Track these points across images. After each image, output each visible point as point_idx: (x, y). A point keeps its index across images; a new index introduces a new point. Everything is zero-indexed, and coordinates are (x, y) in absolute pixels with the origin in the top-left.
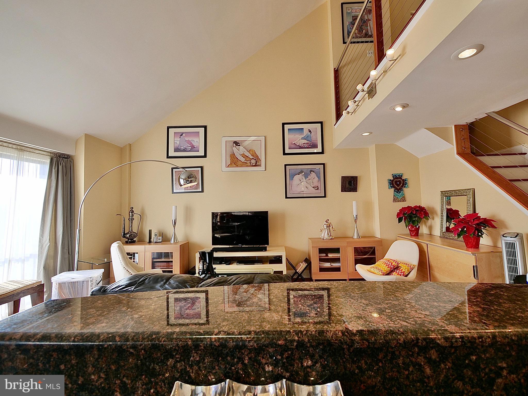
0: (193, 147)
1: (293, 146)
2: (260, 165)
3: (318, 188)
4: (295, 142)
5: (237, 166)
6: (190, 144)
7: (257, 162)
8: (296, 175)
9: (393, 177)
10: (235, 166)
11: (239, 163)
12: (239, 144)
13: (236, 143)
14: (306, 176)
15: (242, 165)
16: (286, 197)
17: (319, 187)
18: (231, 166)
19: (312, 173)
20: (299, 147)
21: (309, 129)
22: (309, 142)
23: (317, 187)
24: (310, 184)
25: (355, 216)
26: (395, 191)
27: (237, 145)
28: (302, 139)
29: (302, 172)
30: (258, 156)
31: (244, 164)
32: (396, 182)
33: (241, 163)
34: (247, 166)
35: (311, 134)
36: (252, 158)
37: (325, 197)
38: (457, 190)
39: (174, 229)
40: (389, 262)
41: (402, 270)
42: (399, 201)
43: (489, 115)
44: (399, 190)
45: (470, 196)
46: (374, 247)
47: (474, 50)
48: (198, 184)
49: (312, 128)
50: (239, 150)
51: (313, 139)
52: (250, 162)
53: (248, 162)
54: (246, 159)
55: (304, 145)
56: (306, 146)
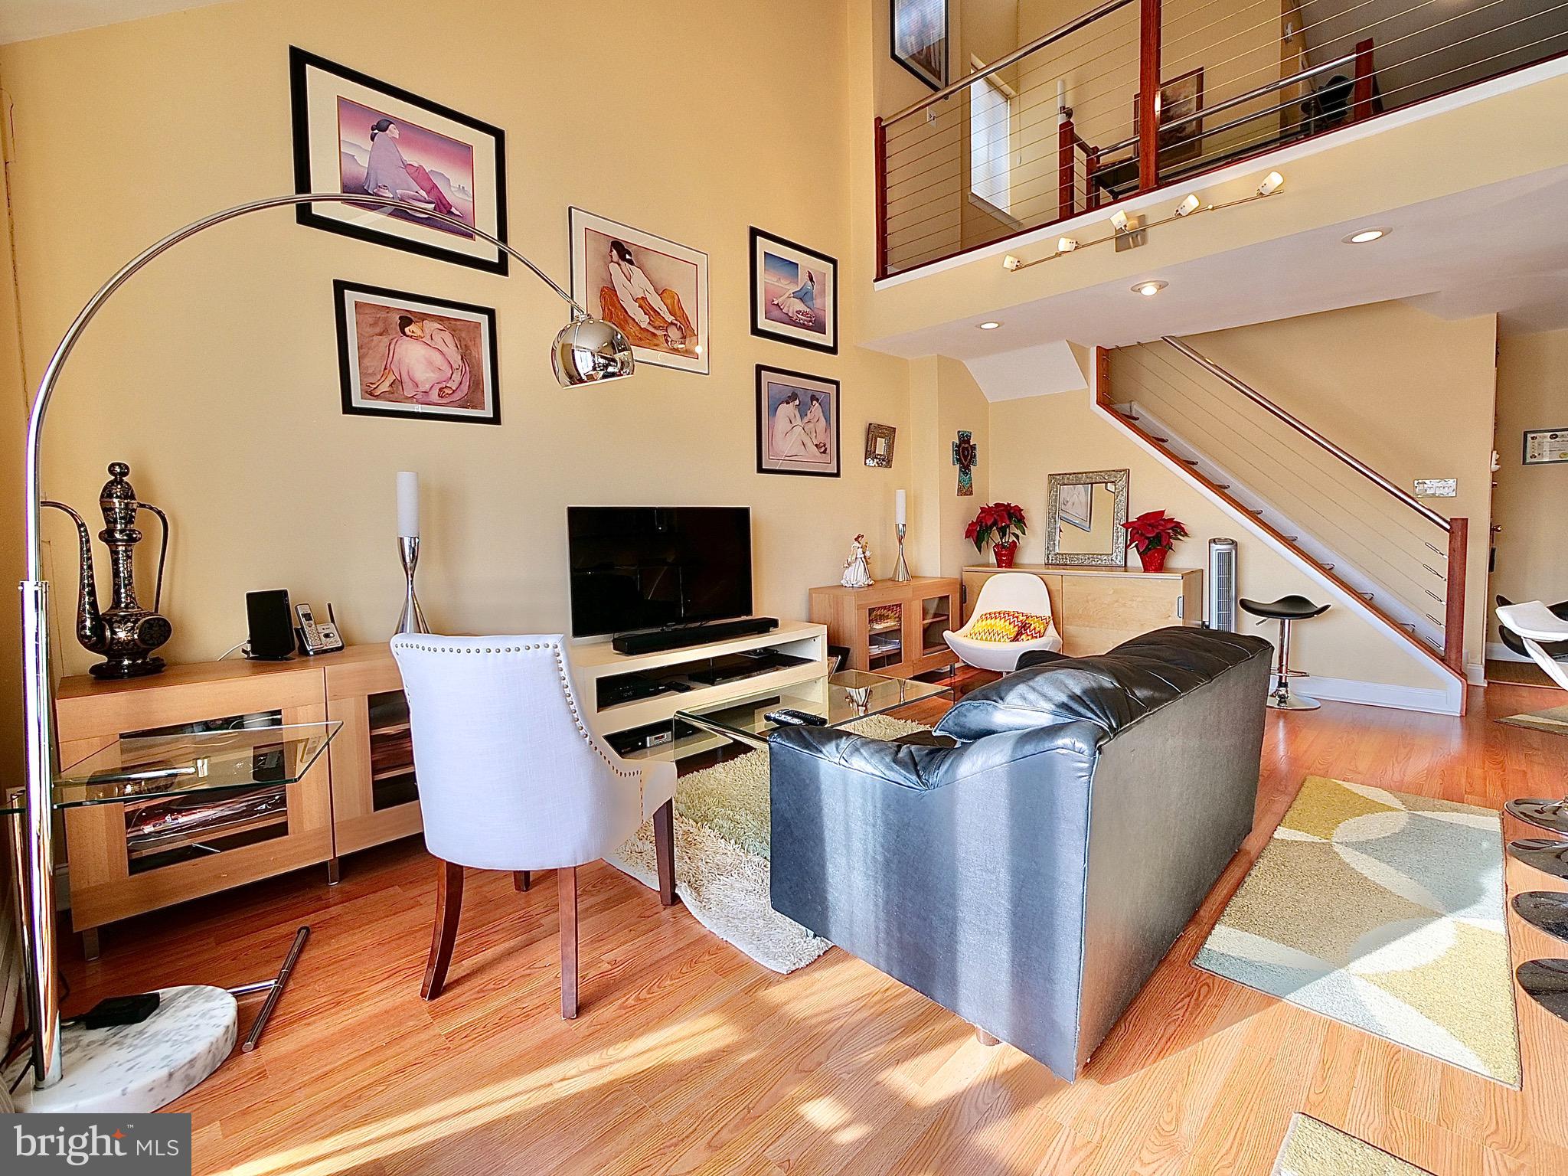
0: (443, 206)
3: (826, 449)
4: (779, 301)
6: (428, 187)
7: (684, 338)
8: (782, 403)
9: (960, 439)
12: (630, 255)
13: (620, 248)
15: (641, 339)
16: (760, 470)
17: (828, 446)
19: (814, 402)
20: (787, 319)
21: (809, 273)
22: (808, 310)
23: (824, 446)
24: (809, 434)
25: (901, 526)
26: (960, 470)
27: (623, 258)
28: (796, 295)
29: (793, 397)
30: (687, 317)
31: (647, 339)
32: (963, 448)
33: (635, 330)
34: (657, 348)
36: (672, 323)
37: (837, 475)
38: (1093, 472)
39: (410, 579)
40: (1011, 617)
41: (1035, 629)
42: (965, 494)
43: (1166, 340)
44: (965, 469)
45: (1123, 483)
46: (948, 597)
47: (1380, 234)
48: (476, 384)
49: (815, 271)
50: (630, 281)
51: (818, 303)
52: (665, 335)
53: (659, 333)
54: (652, 321)
55: (799, 316)
56: (801, 321)
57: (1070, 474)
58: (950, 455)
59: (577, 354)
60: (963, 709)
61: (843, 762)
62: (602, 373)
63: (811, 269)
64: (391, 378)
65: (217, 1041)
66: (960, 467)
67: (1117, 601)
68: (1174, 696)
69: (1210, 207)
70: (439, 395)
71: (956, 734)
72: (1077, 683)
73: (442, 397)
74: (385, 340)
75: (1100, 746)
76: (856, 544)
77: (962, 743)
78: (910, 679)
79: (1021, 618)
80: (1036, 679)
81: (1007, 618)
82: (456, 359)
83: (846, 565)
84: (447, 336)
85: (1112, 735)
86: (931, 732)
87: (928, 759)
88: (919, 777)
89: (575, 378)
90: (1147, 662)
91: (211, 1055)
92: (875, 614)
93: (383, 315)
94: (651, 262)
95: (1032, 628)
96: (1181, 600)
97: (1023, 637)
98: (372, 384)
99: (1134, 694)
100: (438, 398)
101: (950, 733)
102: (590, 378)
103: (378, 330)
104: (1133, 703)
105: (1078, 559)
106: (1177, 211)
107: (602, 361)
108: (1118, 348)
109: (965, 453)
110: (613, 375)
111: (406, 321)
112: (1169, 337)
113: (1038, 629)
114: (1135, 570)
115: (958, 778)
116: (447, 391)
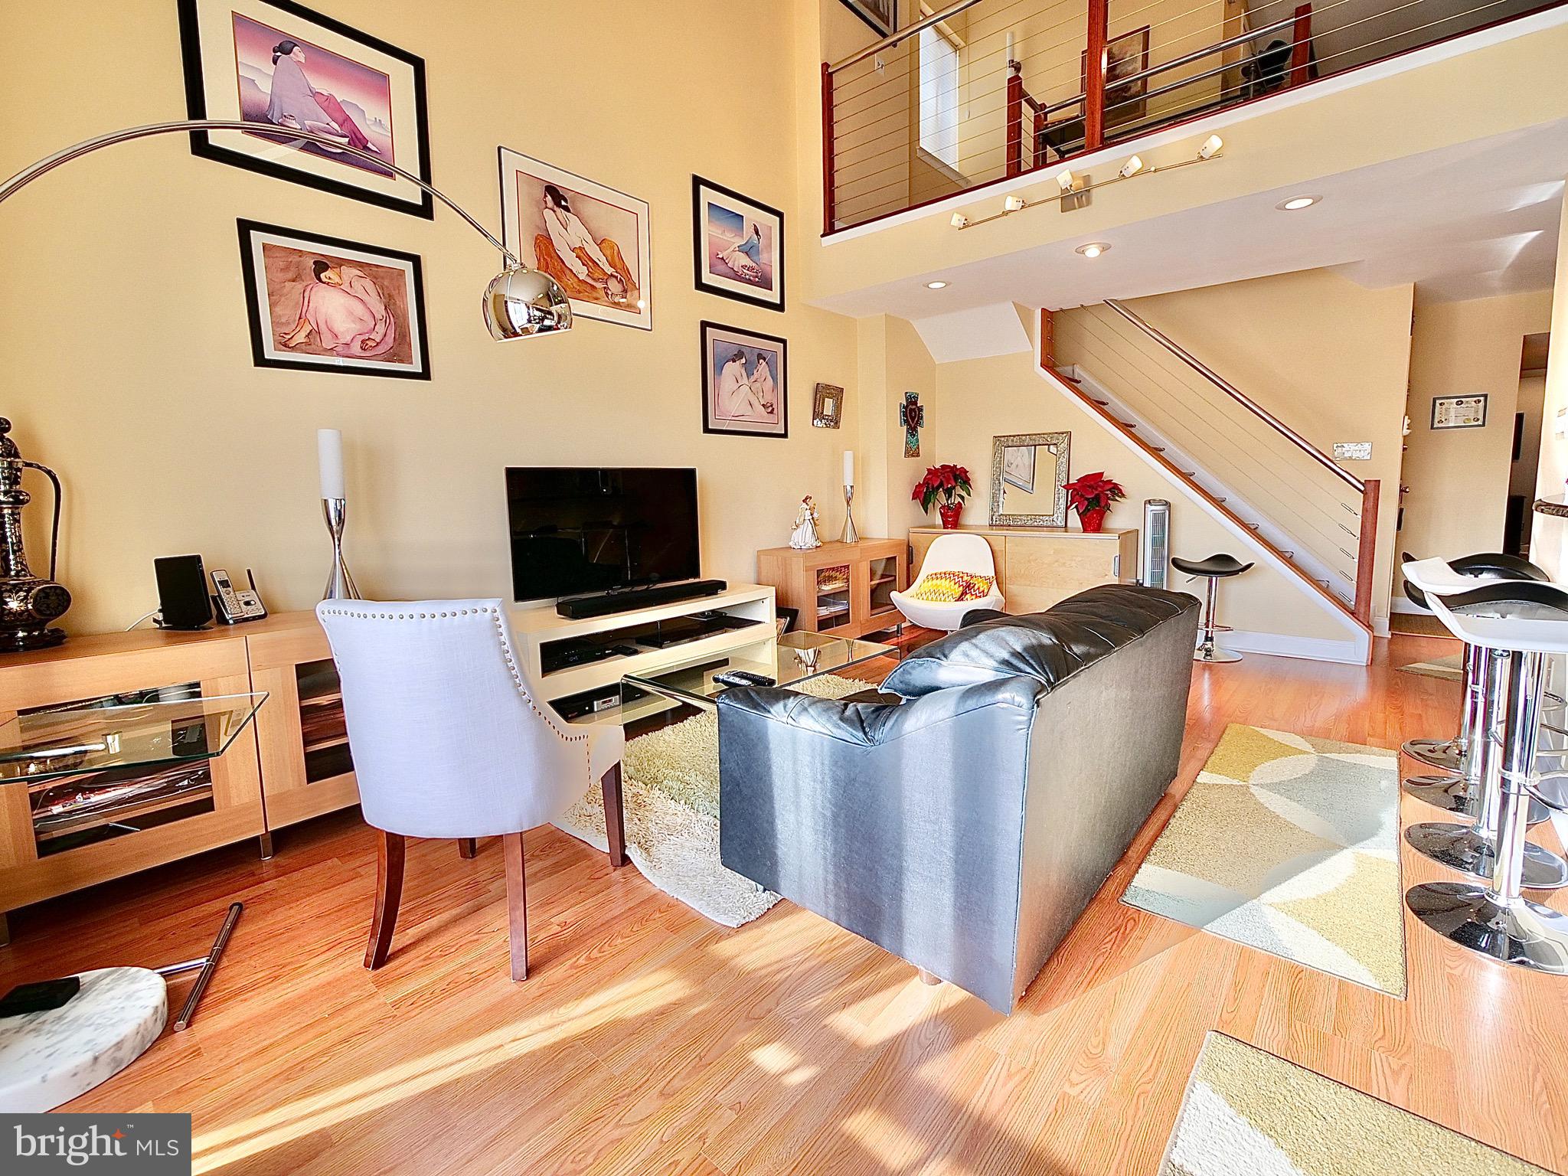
0: (358, 140)
3: (773, 409)
4: (724, 254)
6: (341, 120)
7: (625, 291)
8: (729, 361)
9: (906, 399)
12: (566, 201)
13: (555, 195)
16: (707, 430)
17: (775, 406)
19: (761, 361)
20: (732, 274)
21: (755, 226)
22: (754, 265)
23: (771, 406)
24: (756, 393)
25: (849, 488)
26: (907, 431)
27: (559, 205)
28: (741, 249)
29: (740, 355)
30: (628, 269)
32: (911, 409)
33: (572, 281)
34: (600, 302)
35: (759, 241)
36: (612, 275)
37: (785, 436)
38: (1035, 435)
39: (337, 543)
40: (956, 577)
41: (979, 588)
42: (912, 456)
43: (1107, 303)
44: (912, 431)
45: (1065, 445)
46: (895, 558)
47: (1310, 201)
48: (402, 337)
49: (761, 224)
50: (566, 229)
51: (764, 258)
52: (605, 288)
53: (599, 285)
54: (591, 273)
55: (745, 271)
56: (747, 277)
57: (1014, 436)
58: (897, 415)
59: (510, 304)
60: (908, 667)
61: (790, 721)
62: (538, 325)
63: (757, 222)
64: (307, 328)
65: (145, 1023)
66: (907, 429)
67: (1057, 561)
68: (1108, 650)
69: (1153, 169)
70: (361, 347)
71: (900, 691)
72: (1017, 639)
73: (364, 350)
74: (299, 286)
75: (1039, 700)
76: (804, 505)
77: (907, 700)
78: (858, 639)
79: (965, 578)
80: (978, 637)
81: (952, 578)
82: (379, 310)
83: (794, 527)
84: (368, 283)
85: (1049, 689)
86: (877, 690)
87: (873, 716)
88: (865, 733)
89: (509, 332)
90: (1085, 618)
91: (139, 1036)
92: (823, 576)
93: (295, 258)
94: (589, 209)
95: (976, 587)
96: (1117, 559)
97: (968, 596)
98: (286, 334)
99: (1070, 649)
100: (360, 350)
101: (895, 690)
102: (526, 331)
103: (290, 275)
104: (1069, 657)
105: (1020, 520)
106: (1121, 172)
107: (538, 313)
108: (1062, 310)
109: (912, 414)
110: (550, 328)
111: (321, 266)
112: (1111, 300)
113: (981, 589)
114: (1075, 530)
115: (903, 733)
116: (370, 343)
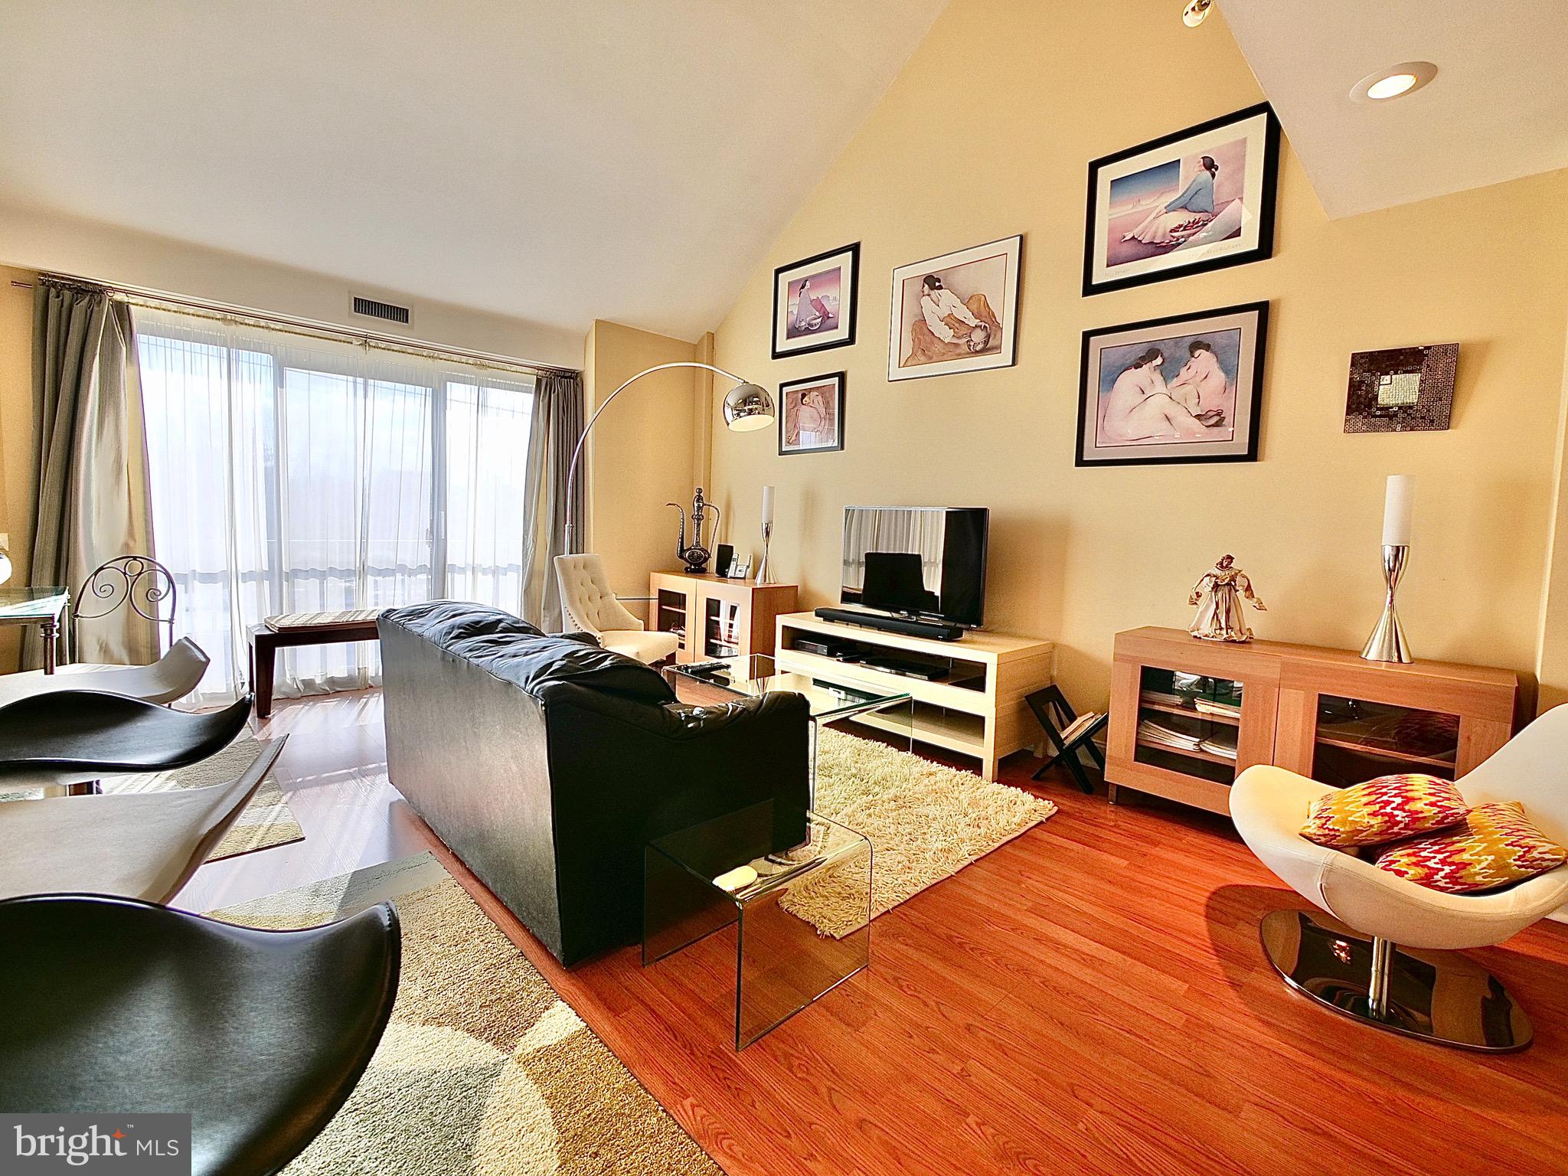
0: (826, 316)
1: (1127, 250)
2: (997, 348)
3: (1223, 419)
4: (1136, 232)
5: (930, 360)
6: (819, 308)
7: (988, 336)
8: (1129, 369)
10: (923, 359)
11: (938, 348)
12: (939, 281)
13: (932, 282)
14: (1168, 373)
15: (944, 354)
16: (1080, 462)
17: (1228, 414)
18: (913, 363)
19: (1196, 353)
20: (1150, 249)
21: (1204, 159)
22: (1197, 216)
23: (1218, 414)
24: (1183, 402)
27: (933, 288)
28: (1170, 208)
29: (1152, 353)
30: (993, 314)
31: (952, 351)
33: (941, 347)
34: (960, 356)
35: (1213, 175)
36: (976, 326)
37: (1252, 457)
46: (1454, 718)
50: (938, 306)
52: (968, 341)
53: (962, 341)
54: (957, 333)
55: (1172, 235)
56: (1180, 240)
64: (796, 431)
76: (1217, 570)
82: (823, 412)
84: (819, 399)
94: (959, 276)
111: (803, 395)
